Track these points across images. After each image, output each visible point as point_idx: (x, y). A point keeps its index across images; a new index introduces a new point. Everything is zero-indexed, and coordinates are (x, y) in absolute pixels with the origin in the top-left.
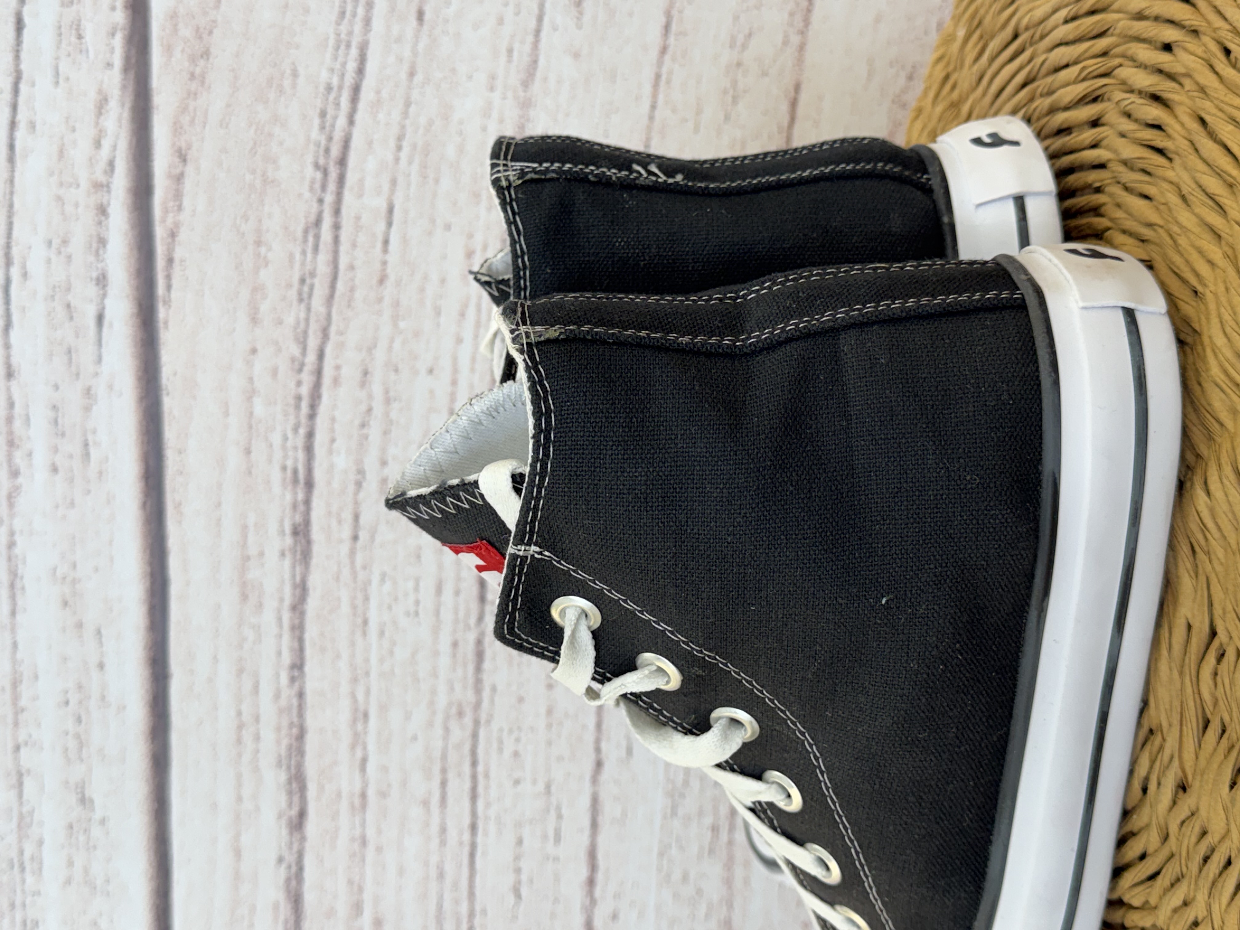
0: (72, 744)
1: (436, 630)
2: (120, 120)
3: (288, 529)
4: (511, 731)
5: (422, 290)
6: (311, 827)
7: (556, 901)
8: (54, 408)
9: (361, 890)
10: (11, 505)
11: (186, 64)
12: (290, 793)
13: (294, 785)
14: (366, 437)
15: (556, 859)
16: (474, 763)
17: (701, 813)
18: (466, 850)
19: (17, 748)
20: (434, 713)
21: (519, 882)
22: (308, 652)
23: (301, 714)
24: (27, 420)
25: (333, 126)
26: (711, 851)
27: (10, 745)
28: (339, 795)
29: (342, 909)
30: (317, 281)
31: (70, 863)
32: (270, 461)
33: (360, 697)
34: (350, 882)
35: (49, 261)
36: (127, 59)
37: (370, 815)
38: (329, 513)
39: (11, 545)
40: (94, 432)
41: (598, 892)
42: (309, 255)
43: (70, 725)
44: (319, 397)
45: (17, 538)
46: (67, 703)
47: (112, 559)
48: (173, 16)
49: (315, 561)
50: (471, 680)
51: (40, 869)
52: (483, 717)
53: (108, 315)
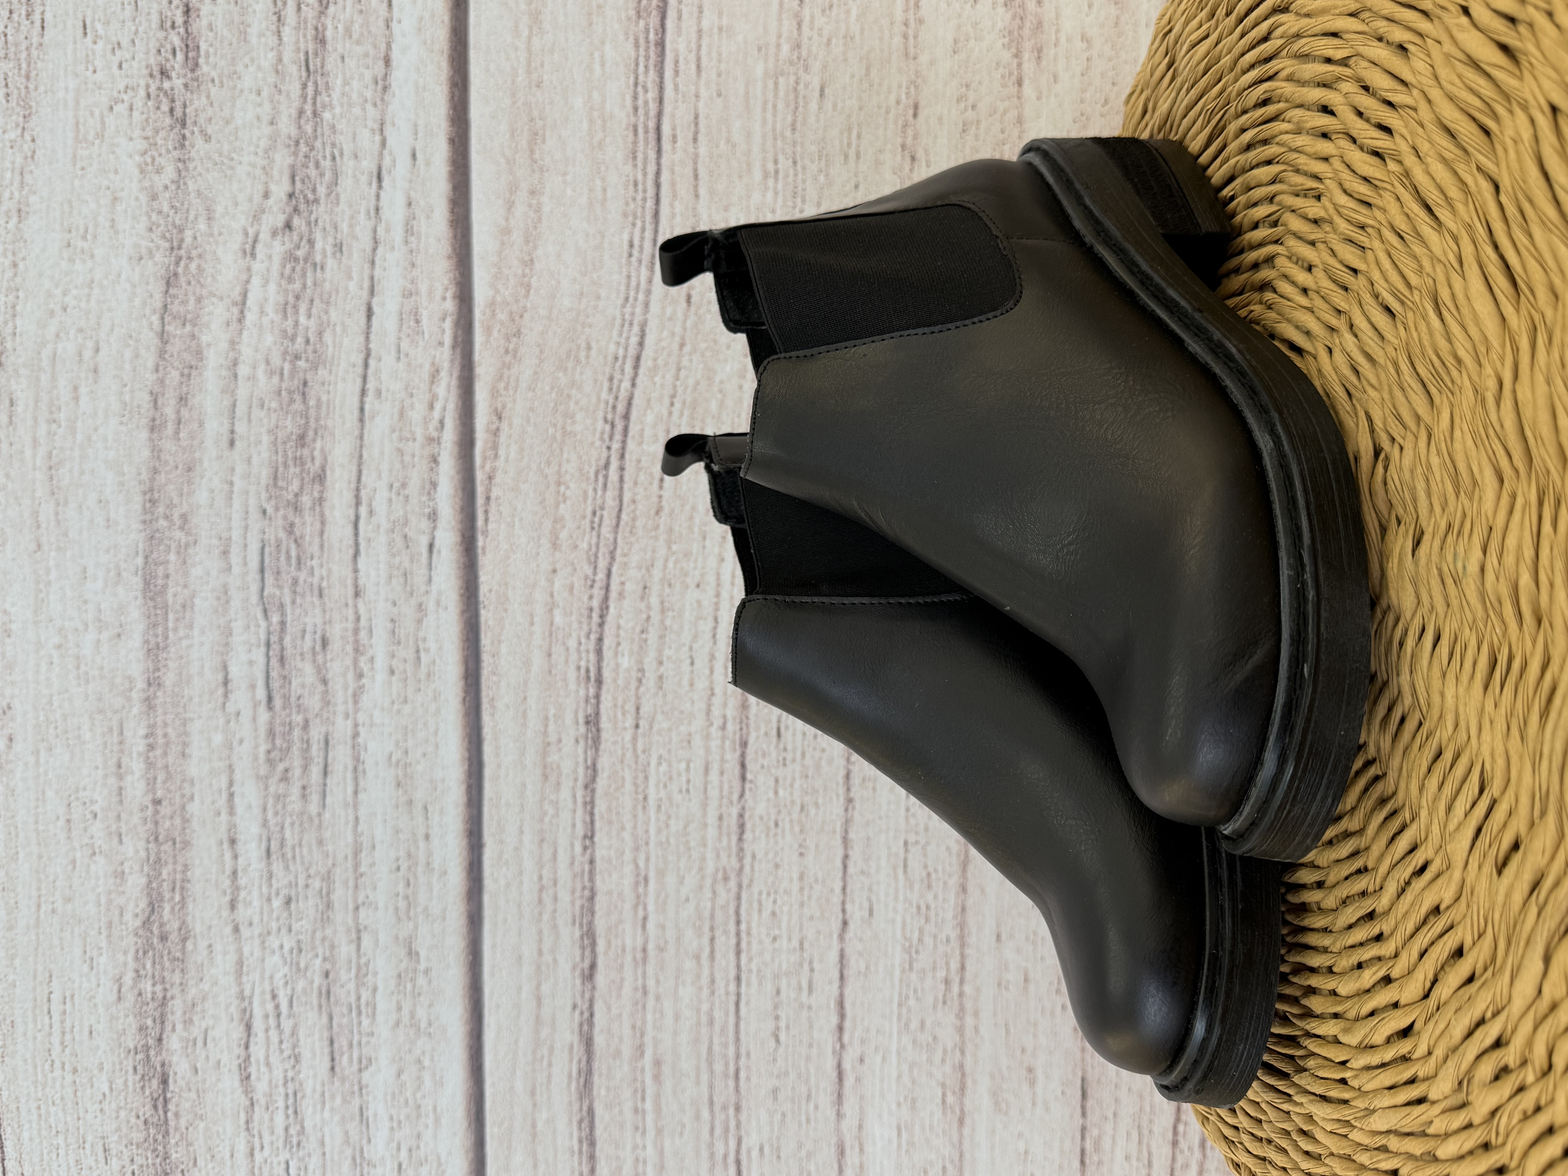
0: (402, 904)
1: (704, 805)
2: (449, 386)
3: (581, 720)
4: (769, 894)
5: (691, 518)
6: (601, 978)
7: (810, 1045)
8: (392, 620)
9: (642, 1035)
10: (356, 702)
11: (502, 342)
12: (583, 948)
13: (586, 942)
14: (646, 641)
15: (810, 1008)
16: (738, 923)
17: (934, 969)
18: (732, 999)
19: (357, 908)
20: (703, 878)
21: (778, 1028)
22: (598, 825)
23: (592, 879)
24: (371, 631)
26: (944, 1003)
27: (351, 907)
28: (624, 950)
29: (627, 1051)
30: (605, 513)
31: (399, 1009)
32: (567, 662)
33: (642, 864)
34: (634, 1027)
35: (390, 500)
36: (455, 338)
37: (650, 969)
38: (615, 706)
39: (356, 735)
40: (425, 640)
41: (846, 1038)
43: (401, 888)
44: (607, 608)
45: (361, 729)
46: (398, 869)
47: (437, 746)
48: (492, 304)
49: (602, 747)
50: (734, 849)
51: (374, 1014)
52: (745, 882)
53: (437, 543)
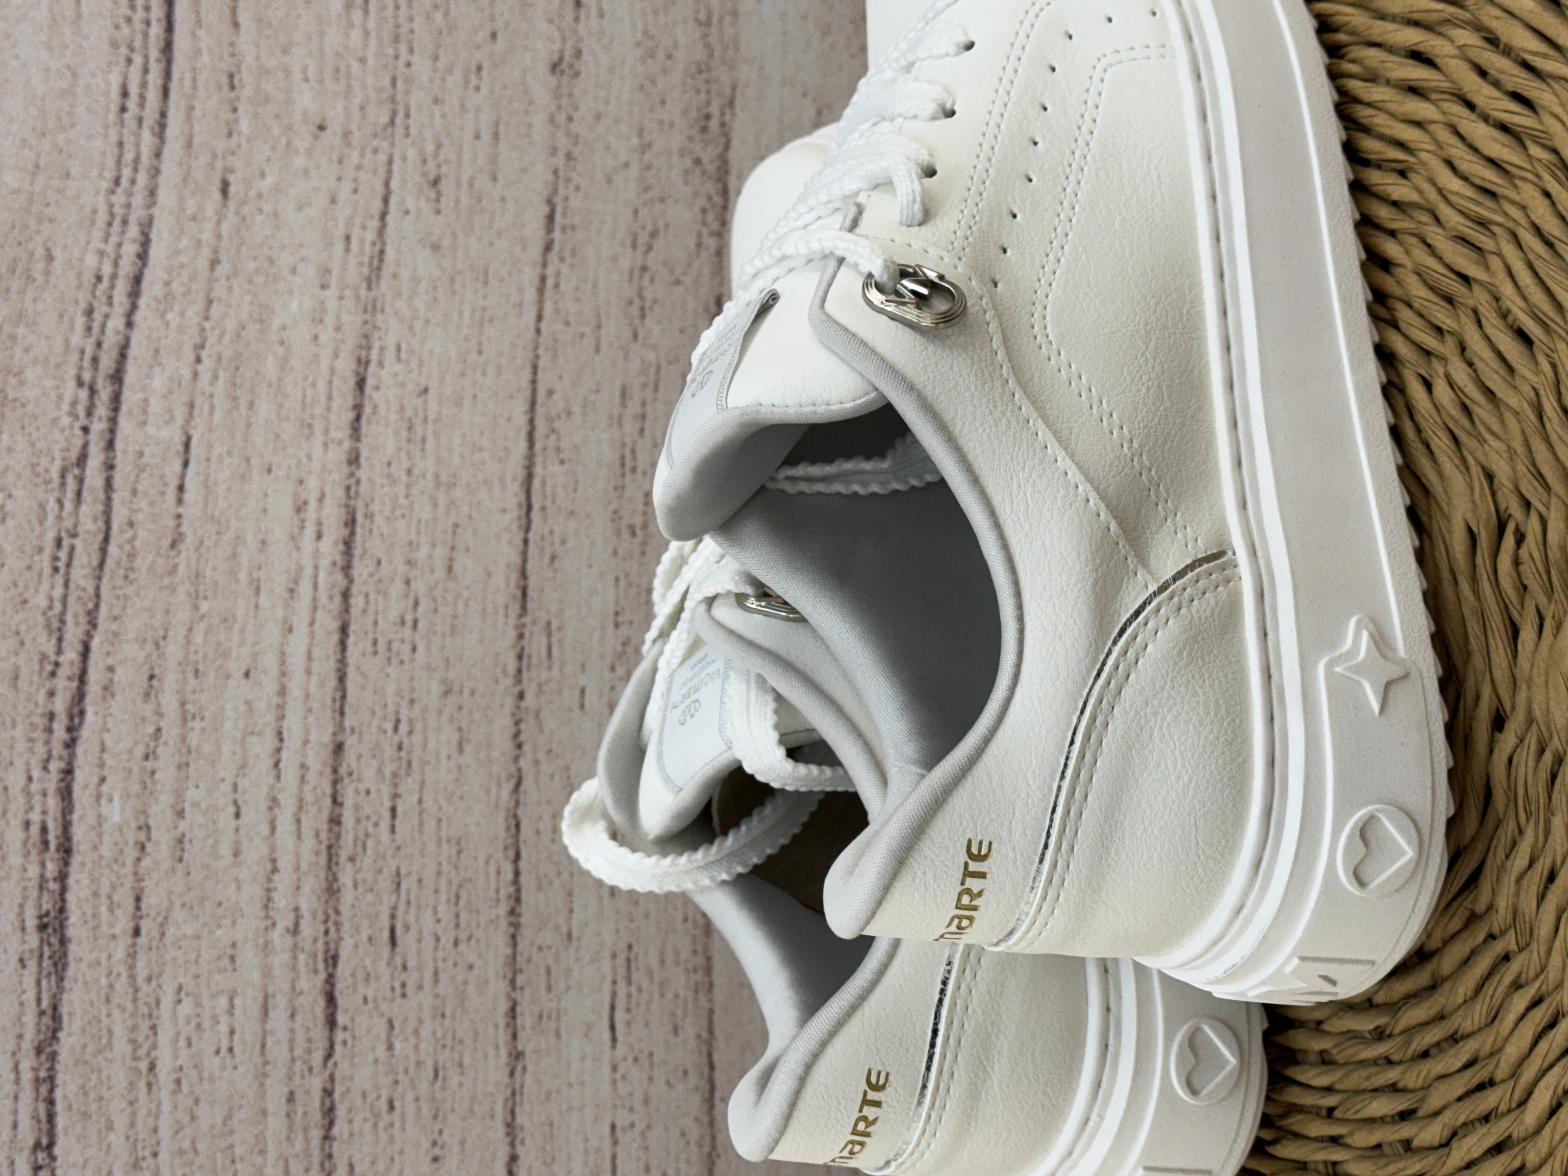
25: (103, 326)
42: (68, 506)
